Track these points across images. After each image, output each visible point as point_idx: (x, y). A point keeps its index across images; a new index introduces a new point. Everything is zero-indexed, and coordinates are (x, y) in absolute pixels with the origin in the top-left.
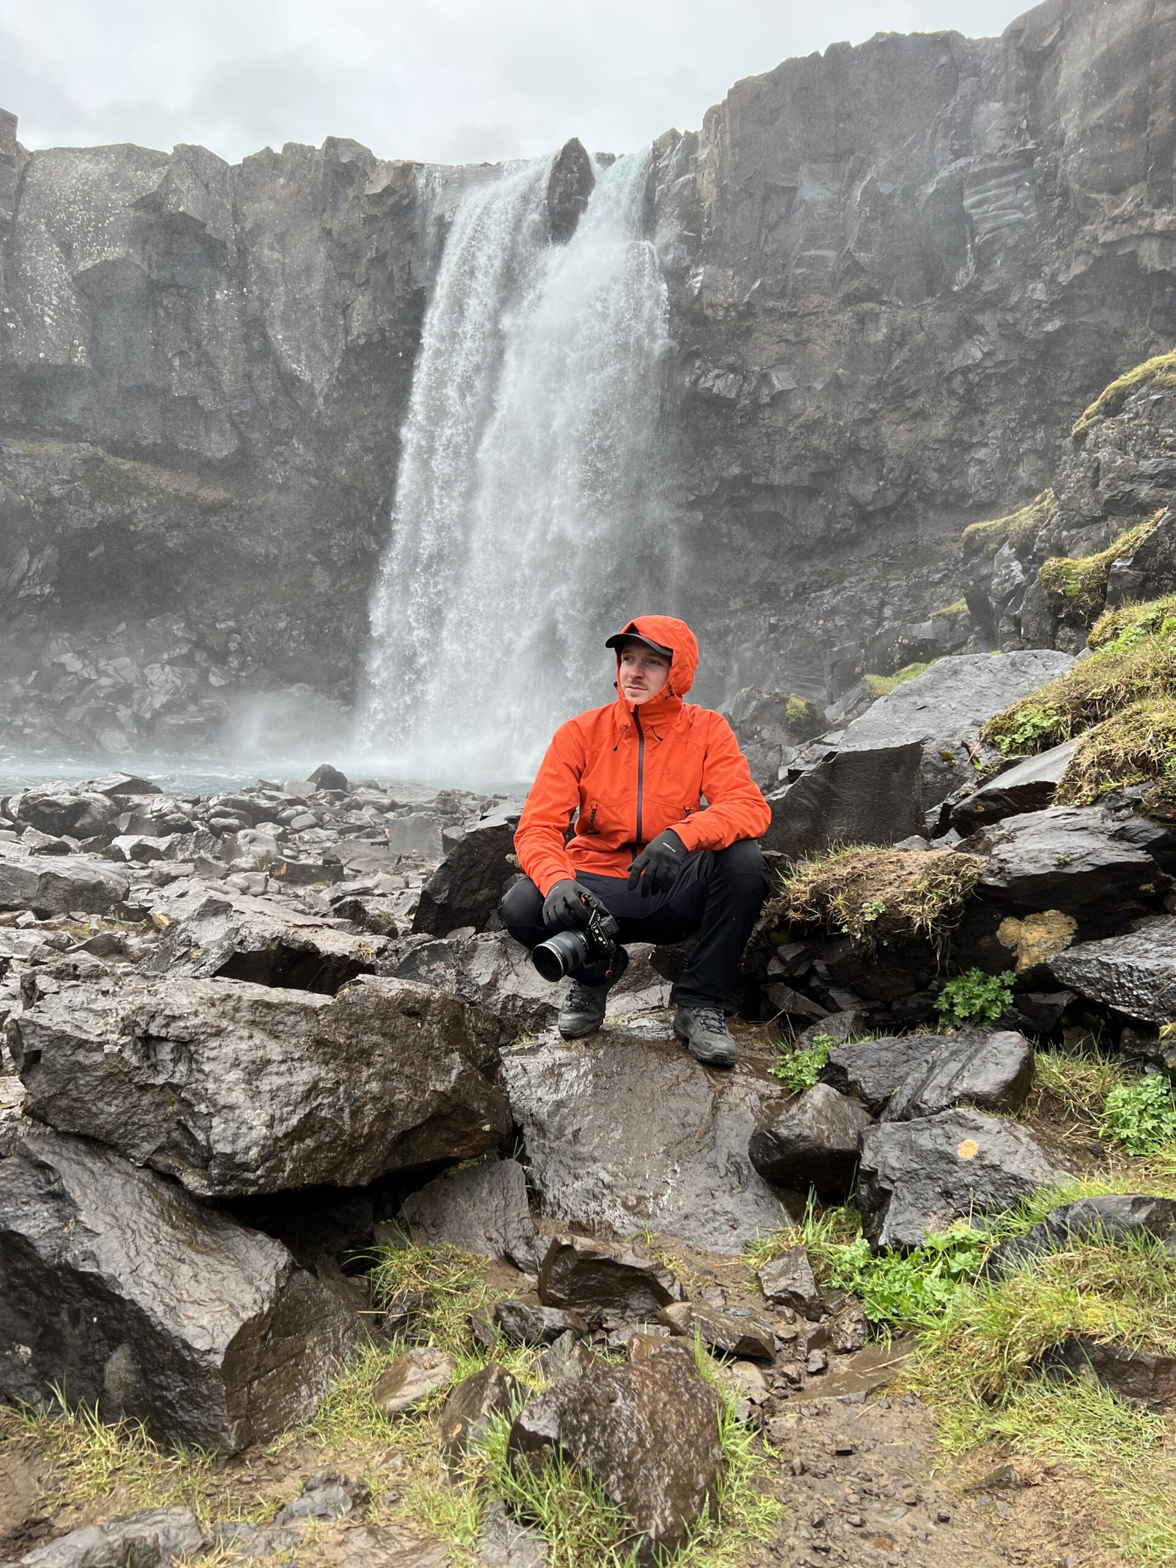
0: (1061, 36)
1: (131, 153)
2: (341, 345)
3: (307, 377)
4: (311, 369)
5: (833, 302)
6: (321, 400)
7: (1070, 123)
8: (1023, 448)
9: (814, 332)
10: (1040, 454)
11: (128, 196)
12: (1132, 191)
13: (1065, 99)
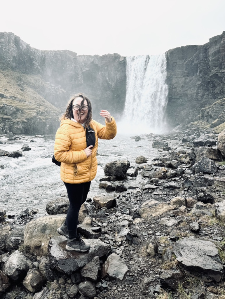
0: (209, 47)
1: (90, 56)
2: (116, 80)
3: (111, 84)
5: (182, 76)
6: (113, 87)
7: (210, 59)
8: (205, 94)
9: (180, 80)
10: (207, 94)
11: (89, 62)
12: (217, 67)
13: (210, 56)
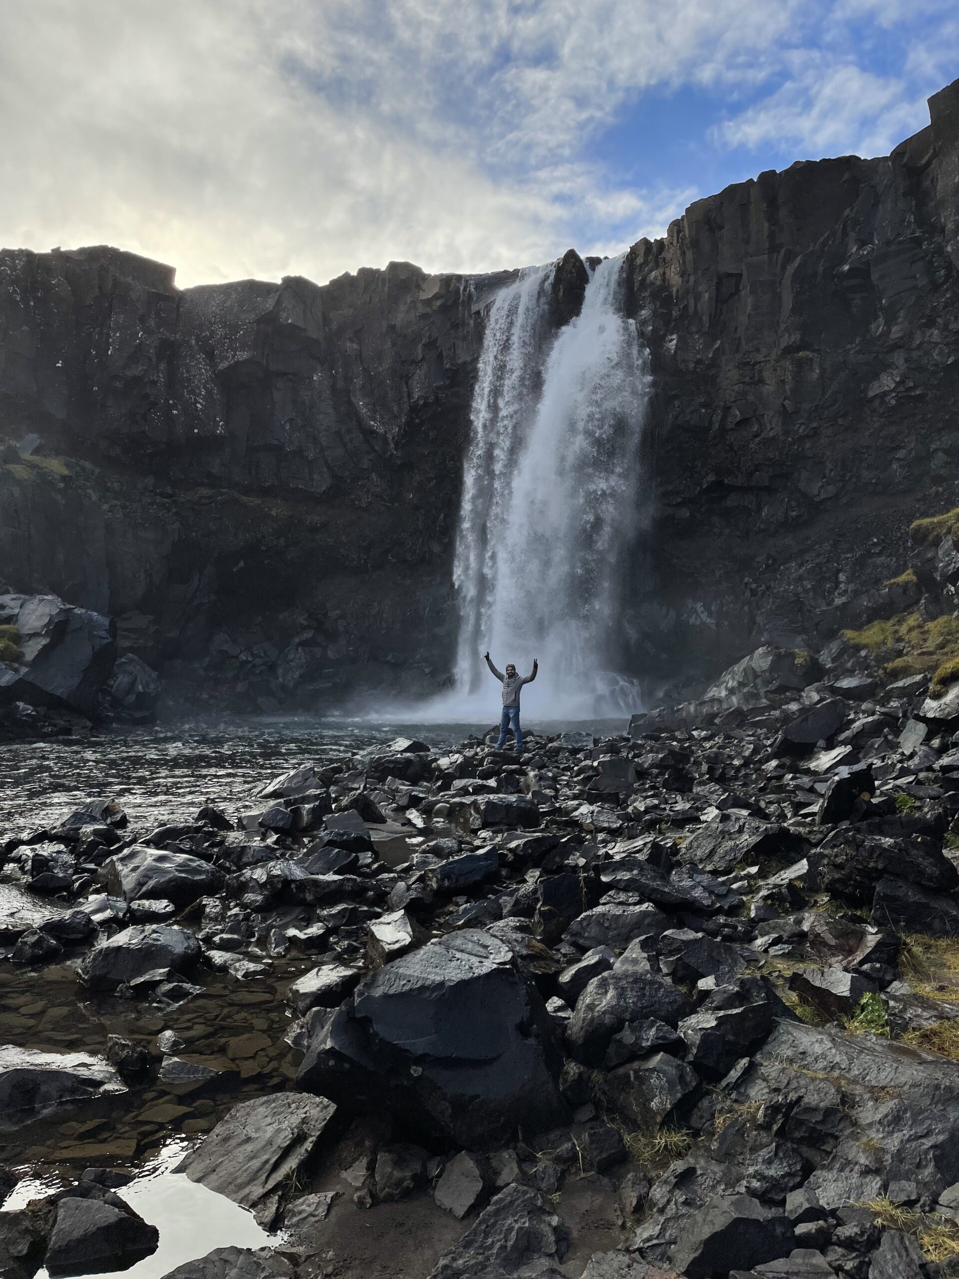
0: (935, 155)
2: (406, 407)
3: (381, 430)
4: (383, 424)
5: (776, 353)
6: (392, 446)
8: (933, 447)
9: (764, 375)
11: (252, 316)
13: (943, 201)
